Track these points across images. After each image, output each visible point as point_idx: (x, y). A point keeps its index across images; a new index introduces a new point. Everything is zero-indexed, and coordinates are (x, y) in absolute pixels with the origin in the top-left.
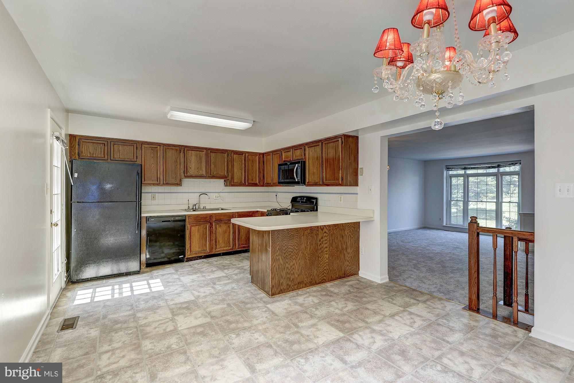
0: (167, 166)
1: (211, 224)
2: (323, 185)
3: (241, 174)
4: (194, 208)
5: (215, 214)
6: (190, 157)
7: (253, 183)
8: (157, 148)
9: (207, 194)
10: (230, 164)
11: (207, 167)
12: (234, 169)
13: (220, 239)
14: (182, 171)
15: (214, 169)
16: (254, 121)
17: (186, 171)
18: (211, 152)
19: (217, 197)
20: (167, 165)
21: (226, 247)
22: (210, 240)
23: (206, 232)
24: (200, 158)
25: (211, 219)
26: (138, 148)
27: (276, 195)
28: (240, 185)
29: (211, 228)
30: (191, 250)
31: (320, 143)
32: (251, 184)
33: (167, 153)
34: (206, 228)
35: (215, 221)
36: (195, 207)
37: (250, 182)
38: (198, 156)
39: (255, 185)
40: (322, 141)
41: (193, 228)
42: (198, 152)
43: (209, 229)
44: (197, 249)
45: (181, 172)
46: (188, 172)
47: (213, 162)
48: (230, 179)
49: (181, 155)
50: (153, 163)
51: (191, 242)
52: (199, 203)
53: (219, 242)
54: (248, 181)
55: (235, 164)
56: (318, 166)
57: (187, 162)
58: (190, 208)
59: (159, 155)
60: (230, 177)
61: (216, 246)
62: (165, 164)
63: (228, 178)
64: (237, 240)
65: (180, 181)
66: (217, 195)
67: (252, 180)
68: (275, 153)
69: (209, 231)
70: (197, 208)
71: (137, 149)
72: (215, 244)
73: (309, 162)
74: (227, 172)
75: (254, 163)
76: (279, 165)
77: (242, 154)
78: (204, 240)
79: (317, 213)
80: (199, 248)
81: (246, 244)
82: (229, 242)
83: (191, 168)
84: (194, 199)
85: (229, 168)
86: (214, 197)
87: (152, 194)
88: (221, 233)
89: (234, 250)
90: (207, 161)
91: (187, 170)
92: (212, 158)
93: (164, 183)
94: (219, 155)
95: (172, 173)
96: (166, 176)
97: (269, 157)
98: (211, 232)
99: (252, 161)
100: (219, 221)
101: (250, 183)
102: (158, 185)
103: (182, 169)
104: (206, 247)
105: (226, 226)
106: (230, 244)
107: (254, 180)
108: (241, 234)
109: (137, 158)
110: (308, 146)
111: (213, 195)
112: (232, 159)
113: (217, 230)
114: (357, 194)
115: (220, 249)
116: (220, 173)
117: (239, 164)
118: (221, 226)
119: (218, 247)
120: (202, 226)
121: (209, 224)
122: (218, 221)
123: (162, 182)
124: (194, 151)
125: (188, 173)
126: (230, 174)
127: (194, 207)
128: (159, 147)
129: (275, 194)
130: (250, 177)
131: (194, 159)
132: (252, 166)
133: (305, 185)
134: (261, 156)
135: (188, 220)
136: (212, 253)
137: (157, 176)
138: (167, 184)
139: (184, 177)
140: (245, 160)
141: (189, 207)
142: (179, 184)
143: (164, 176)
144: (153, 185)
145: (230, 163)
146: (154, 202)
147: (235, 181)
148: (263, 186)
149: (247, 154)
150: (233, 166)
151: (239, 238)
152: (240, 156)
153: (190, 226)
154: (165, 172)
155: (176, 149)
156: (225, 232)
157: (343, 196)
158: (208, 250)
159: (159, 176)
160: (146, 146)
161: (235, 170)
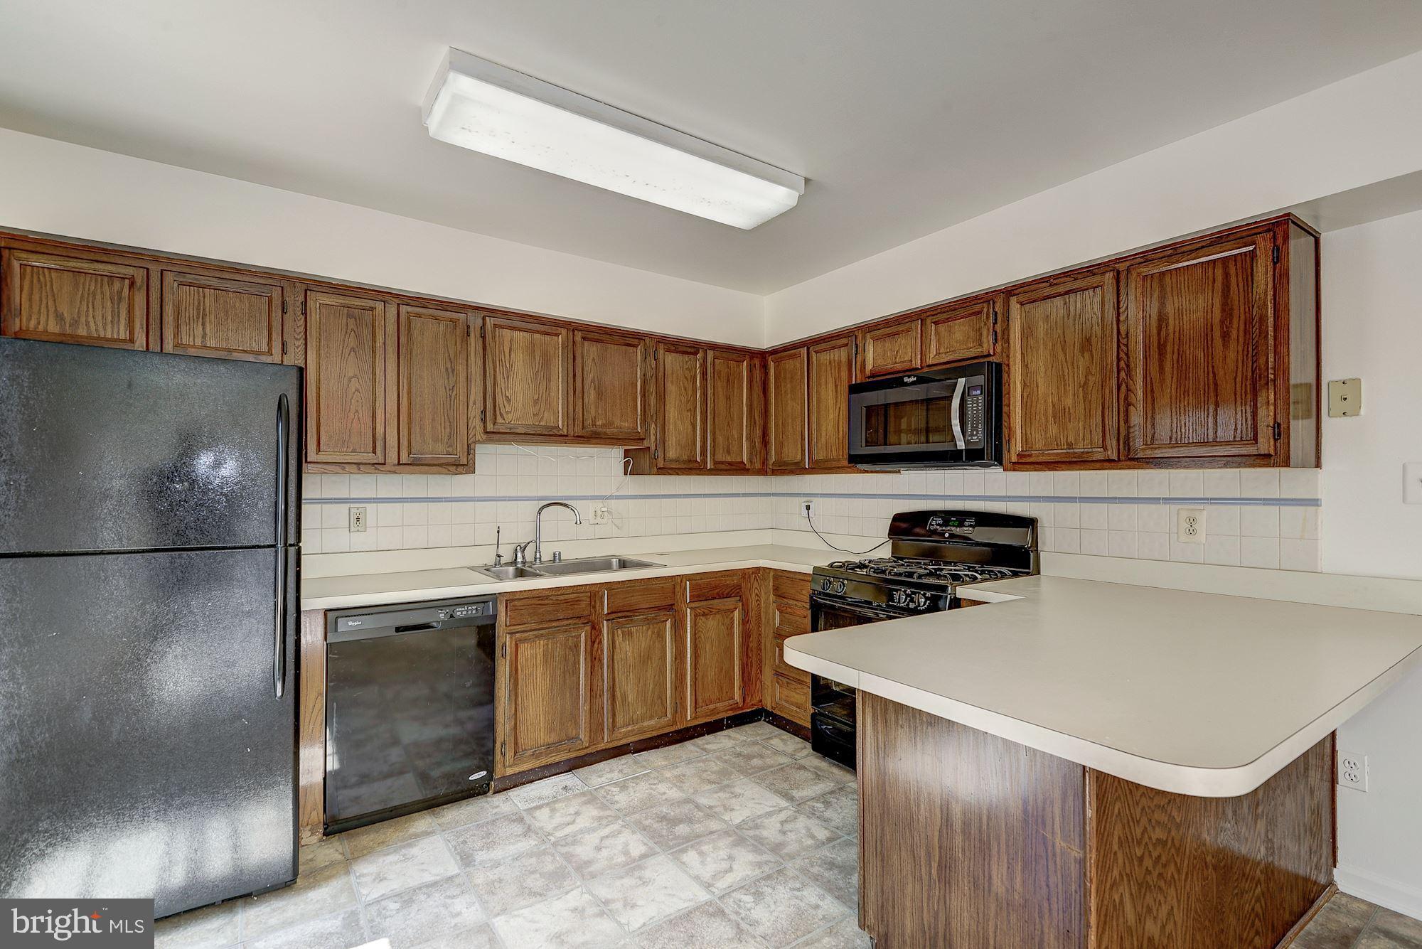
0: (413, 391)
1: (593, 628)
2: (1129, 463)
3: (690, 427)
4: (519, 560)
5: (609, 586)
6: (507, 355)
7: (730, 463)
8: (372, 309)
9: (565, 505)
10: (652, 388)
11: (571, 399)
12: (667, 408)
13: (628, 687)
14: (475, 411)
15: (597, 408)
16: (807, 181)
17: (489, 410)
18: (584, 338)
19: (599, 513)
20: (414, 384)
21: (652, 717)
22: (593, 693)
23: (577, 662)
24: (546, 360)
25: (594, 607)
26: (290, 310)
27: (808, 508)
28: (691, 467)
29: (596, 645)
30: (516, 743)
31: (1109, 276)
32: (724, 467)
33: (415, 333)
34: (577, 646)
35: (608, 614)
36: (523, 557)
37: (720, 457)
38: (538, 353)
39: (737, 469)
40: (1122, 267)
41: (526, 650)
42: (537, 336)
43: (589, 650)
44: (543, 737)
45: (473, 415)
46: (501, 415)
47: (592, 376)
48: (653, 448)
49: (473, 345)
50: (355, 376)
51: (519, 708)
52: (537, 541)
53: (624, 698)
54: (713, 454)
55: (671, 388)
56: (1092, 379)
57: (494, 375)
58: (503, 560)
59: (381, 341)
60: (653, 438)
61: (614, 715)
62: (405, 381)
63: (646, 444)
64: (689, 686)
65: (469, 451)
66: (598, 505)
67: (729, 452)
68: (824, 346)
69: (589, 660)
70: (529, 557)
71: (284, 311)
72: (610, 708)
73: (1025, 366)
74: (644, 421)
75: (733, 387)
76: (854, 389)
77: (695, 354)
78: (568, 694)
79: (1039, 580)
80: (550, 730)
81: (720, 700)
82: (662, 697)
83: (509, 400)
84: (517, 526)
85: (649, 405)
86: (591, 515)
87: (352, 505)
88: (631, 660)
89: (679, 727)
90: (571, 375)
91: (495, 406)
92: (588, 361)
93: (404, 459)
94: (615, 352)
95: (433, 420)
96: (410, 429)
97: (789, 364)
98: (594, 659)
99: (728, 380)
100: (623, 614)
101: (722, 463)
102: (378, 466)
103: (474, 404)
104: (577, 723)
105: (650, 633)
106: (664, 706)
107: (734, 449)
108: (702, 661)
109: (284, 351)
110: (1022, 298)
111: (586, 509)
112: (661, 369)
113: (617, 650)
114: (1315, 502)
115: (630, 728)
116: (618, 423)
117: (685, 390)
118: (630, 633)
119: (620, 719)
120: (561, 637)
121: (588, 628)
122: (620, 615)
123: (392, 457)
124: (525, 334)
125: (500, 420)
126: (653, 426)
127: (519, 555)
128: (380, 306)
129: (802, 502)
130: (720, 439)
131: (521, 362)
132: (728, 398)
133: (1001, 464)
134: (757, 362)
135: (503, 614)
136: (601, 746)
137: (374, 429)
138: (417, 464)
139: (484, 437)
140: (704, 374)
141: (499, 556)
142: (464, 466)
143: (404, 432)
144: (355, 466)
145: (654, 388)
146: (360, 540)
147: (672, 454)
148: (763, 472)
149: (710, 354)
150: (662, 397)
151: (696, 678)
152: (686, 357)
153: (514, 643)
154: (406, 416)
155: (451, 320)
156: (645, 659)
157: (1205, 515)
158: (584, 736)
159: (380, 429)
160: (326, 299)
161: (672, 413)
